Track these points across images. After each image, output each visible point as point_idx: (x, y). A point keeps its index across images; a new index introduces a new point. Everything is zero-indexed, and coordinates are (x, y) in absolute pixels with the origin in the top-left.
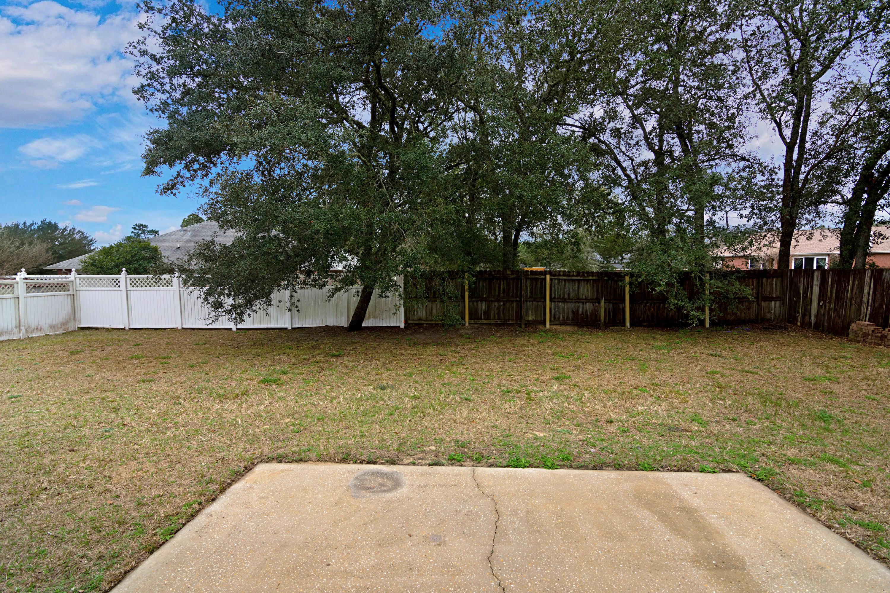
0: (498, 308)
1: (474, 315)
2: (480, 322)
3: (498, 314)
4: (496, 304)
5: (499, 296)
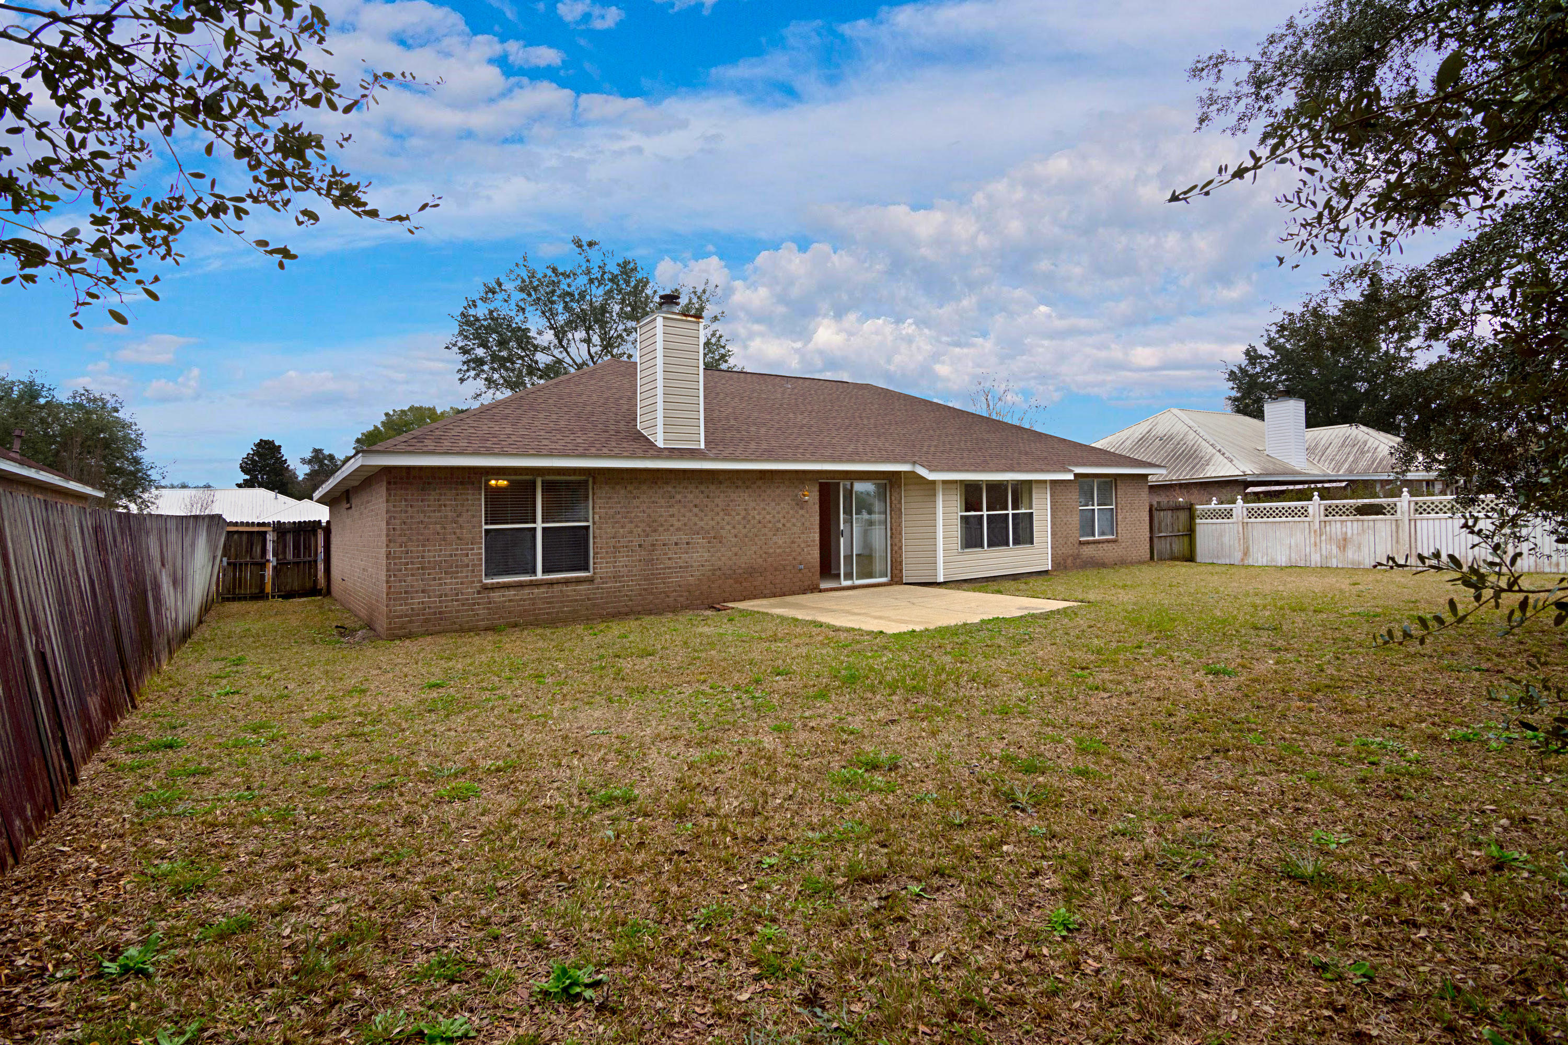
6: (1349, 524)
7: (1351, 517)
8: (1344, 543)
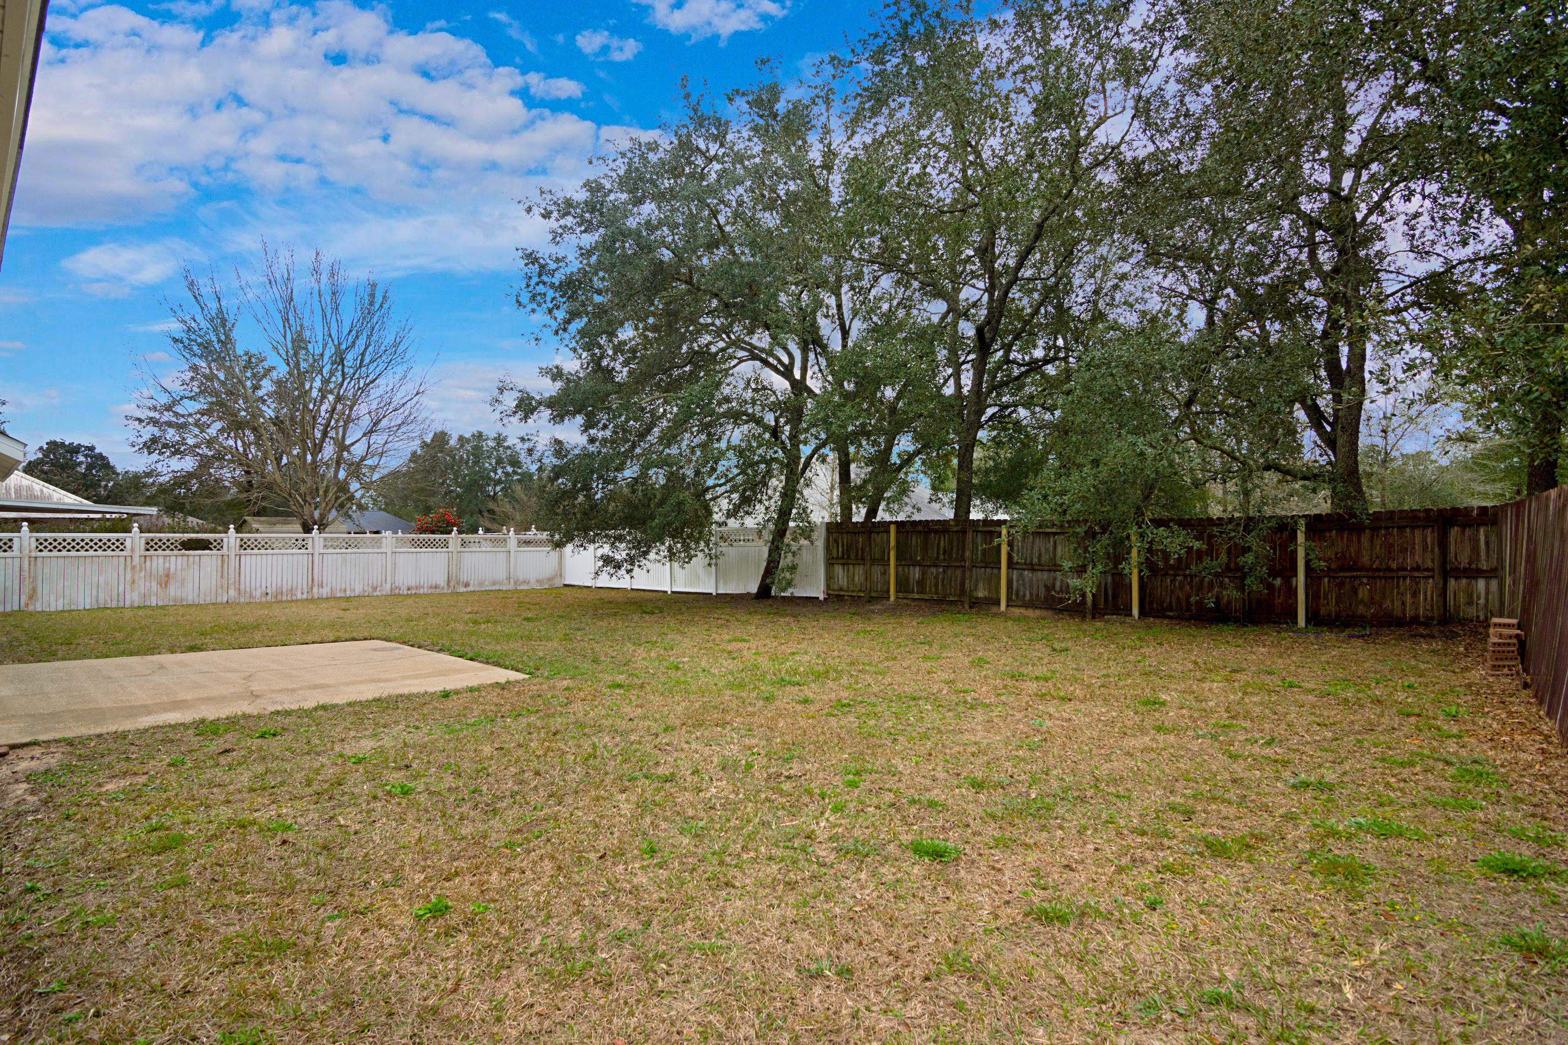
0: (936, 577)
1: (903, 585)
2: (911, 596)
3: (936, 586)
4: (934, 570)
5: (937, 558)
6: (173, 559)
7: (176, 552)
8: (166, 579)
